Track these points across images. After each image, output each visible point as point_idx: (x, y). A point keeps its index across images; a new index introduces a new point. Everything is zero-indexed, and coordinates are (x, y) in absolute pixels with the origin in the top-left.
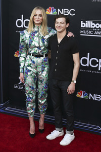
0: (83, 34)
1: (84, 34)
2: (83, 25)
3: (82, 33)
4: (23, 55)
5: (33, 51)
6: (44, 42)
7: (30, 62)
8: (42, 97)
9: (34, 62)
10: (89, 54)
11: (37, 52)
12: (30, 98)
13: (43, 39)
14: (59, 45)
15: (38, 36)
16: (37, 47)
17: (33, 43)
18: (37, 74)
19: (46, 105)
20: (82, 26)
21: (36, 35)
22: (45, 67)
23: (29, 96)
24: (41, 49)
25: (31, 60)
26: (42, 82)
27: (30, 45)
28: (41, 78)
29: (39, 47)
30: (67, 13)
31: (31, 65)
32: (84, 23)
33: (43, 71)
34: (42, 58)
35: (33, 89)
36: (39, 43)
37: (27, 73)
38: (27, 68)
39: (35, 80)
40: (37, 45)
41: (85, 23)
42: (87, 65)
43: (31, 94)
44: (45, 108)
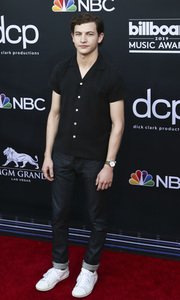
0: (134, 48)
1: (137, 49)
2: (134, 30)
3: (132, 49)
10: (149, 91)
14: (84, 81)
20: (131, 33)
32: (135, 27)
41: (138, 26)
42: (148, 115)
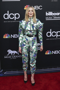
4: (22, 35)
5: (27, 33)
6: (33, 28)
7: (25, 40)
8: (32, 62)
9: (27, 40)
11: (29, 34)
12: (24, 61)
13: (33, 26)
15: (30, 24)
16: (29, 31)
17: (27, 28)
18: (29, 47)
19: (35, 68)
21: (29, 23)
22: (34, 43)
23: (24, 60)
24: (31, 32)
25: (26, 39)
26: (32, 52)
27: (25, 29)
28: (32, 50)
29: (30, 31)
30: (38, 8)
31: (26, 42)
33: (33, 45)
34: (32, 38)
35: (26, 56)
36: (30, 28)
37: (23, 46)
38: (23, 43)
39: (28, 51)
40: (29, 29)
43: (25, 59)
44: (34, 70)
